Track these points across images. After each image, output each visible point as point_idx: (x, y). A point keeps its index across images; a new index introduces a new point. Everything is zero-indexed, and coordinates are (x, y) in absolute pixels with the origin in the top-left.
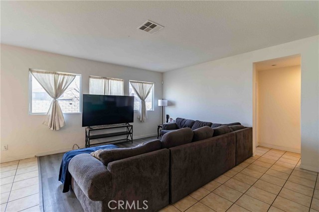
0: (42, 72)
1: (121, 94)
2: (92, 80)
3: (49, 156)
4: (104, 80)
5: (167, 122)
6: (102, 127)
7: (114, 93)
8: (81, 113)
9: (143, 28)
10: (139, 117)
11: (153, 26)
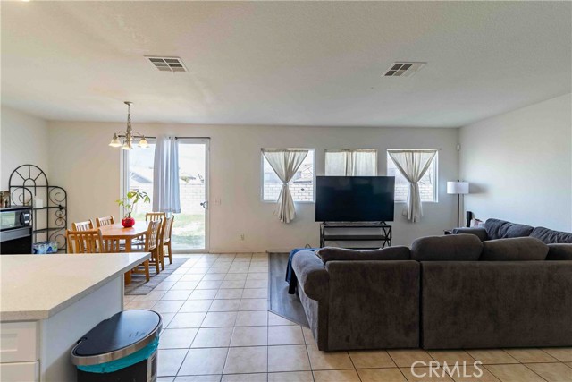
0: (273, 151)
1: (373, 173)
2: (329, 155)
3: (279, 254)
4: (345, 153)
5: (468, 226)
6: (343, 223)
7: (362, 173)
8: (315, 202)
9: (390, 73)
10: (405, 213)
11: (406, 67)
